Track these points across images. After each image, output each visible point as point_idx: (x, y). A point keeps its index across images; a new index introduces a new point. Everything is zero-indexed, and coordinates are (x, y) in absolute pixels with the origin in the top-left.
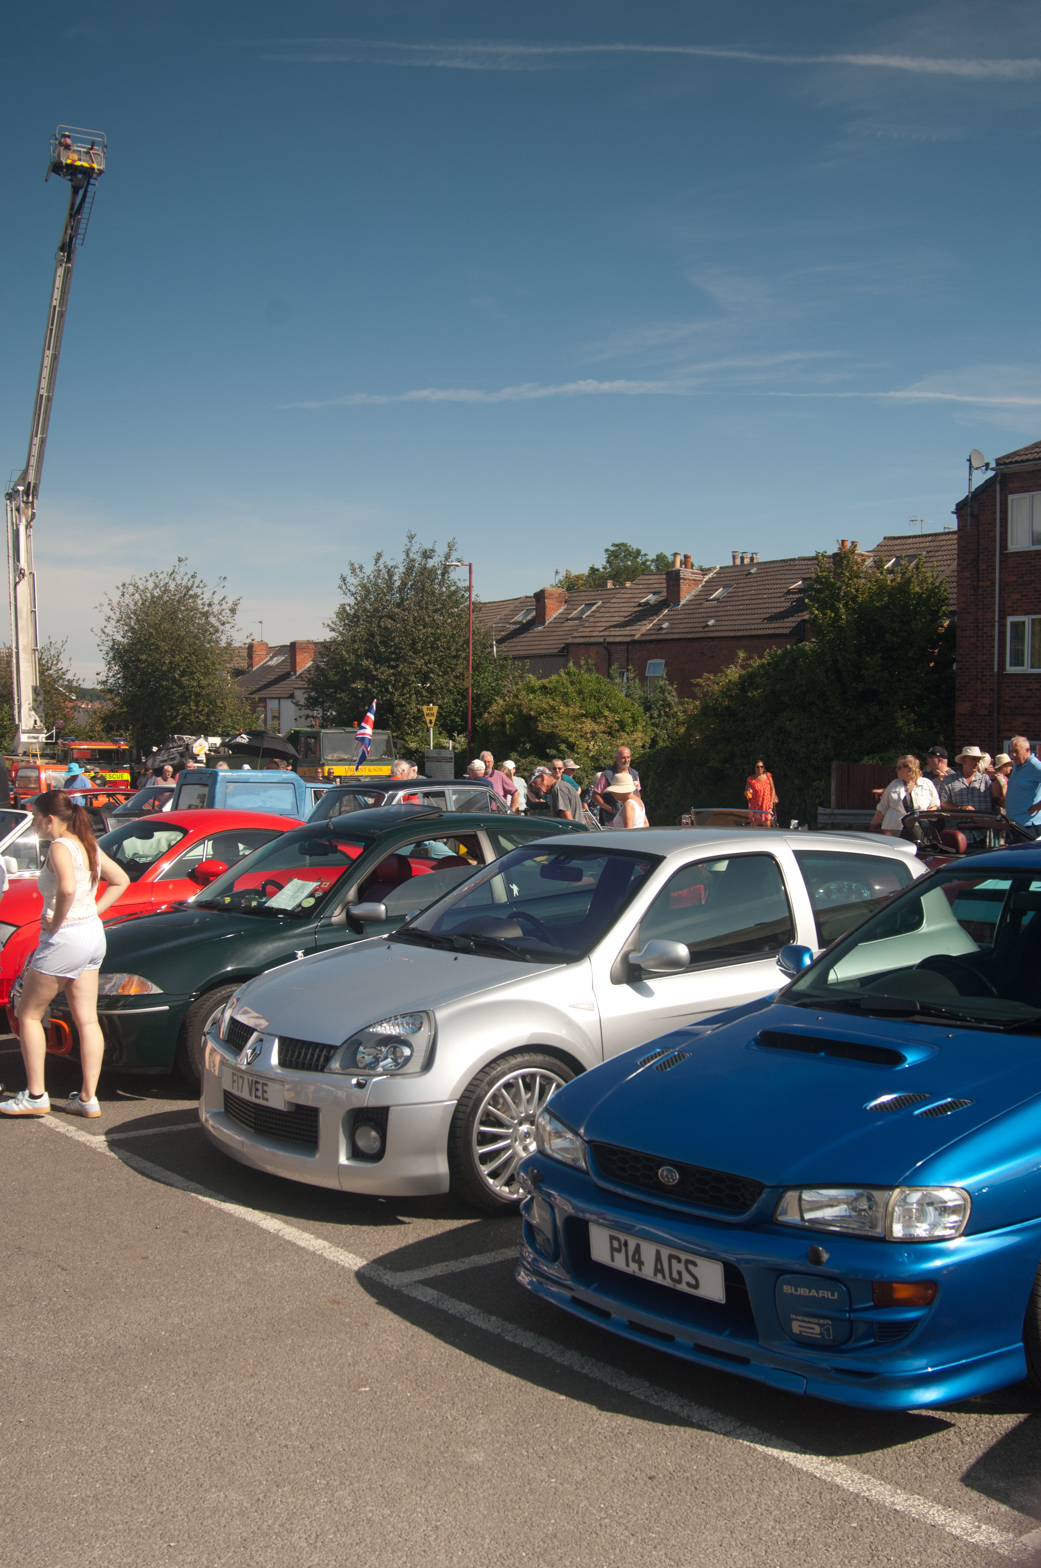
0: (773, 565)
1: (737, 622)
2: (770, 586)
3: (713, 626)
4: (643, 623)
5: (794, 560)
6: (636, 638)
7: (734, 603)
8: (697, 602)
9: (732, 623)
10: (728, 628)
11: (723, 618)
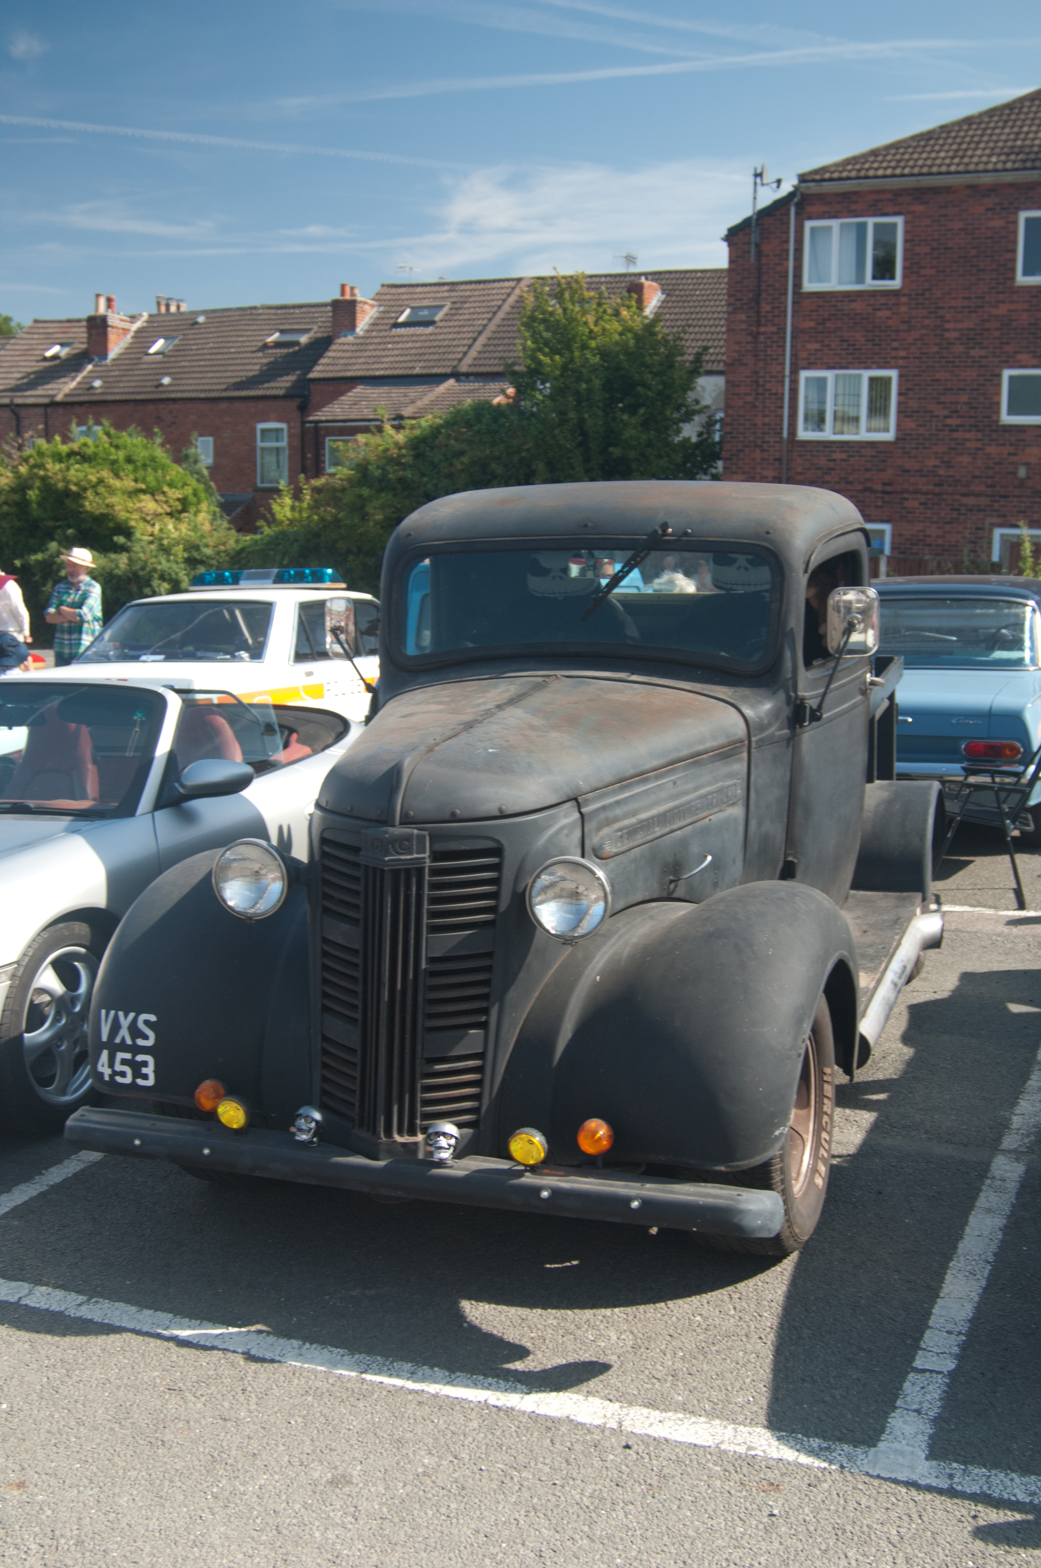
0: (226, 314)
1: (204, 381)
2: (234, 339)
3: (170, 385)
4: (62, 380)
5: (255, 308)
6: (59, 398)
7: (189, 358)
8: (133, 356)
9: (195, 382)
10: (193, 388)
11: (181, 376)
